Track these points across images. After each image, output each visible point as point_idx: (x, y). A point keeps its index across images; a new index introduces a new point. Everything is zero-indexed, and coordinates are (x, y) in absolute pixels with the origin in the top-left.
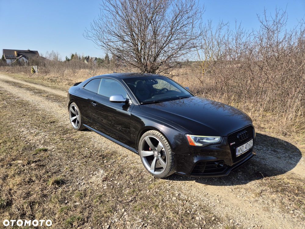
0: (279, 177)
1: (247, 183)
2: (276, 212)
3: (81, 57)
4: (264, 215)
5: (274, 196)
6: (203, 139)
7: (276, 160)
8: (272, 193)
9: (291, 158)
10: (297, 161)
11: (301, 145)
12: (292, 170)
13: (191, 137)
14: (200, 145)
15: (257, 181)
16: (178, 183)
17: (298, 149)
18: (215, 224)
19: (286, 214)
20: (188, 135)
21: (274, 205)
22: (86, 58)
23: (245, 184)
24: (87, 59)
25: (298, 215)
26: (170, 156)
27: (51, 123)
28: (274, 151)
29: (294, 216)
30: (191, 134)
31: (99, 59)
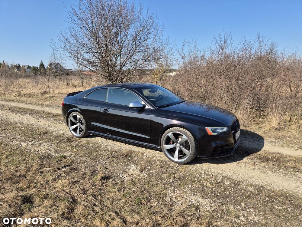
0: (259, 153)
1: (243, 159)
2: (269, 173)
3: (10, 66)
4: (264, 176)
5: (263, 164)
6: (216, 129)
7: (250, 143)
8: (261, 163)
9: (258, 141)
10: (263, 142)
11: (259, 132)
12: (263, 148)
13: (209, 129)
14: (216, 134)
15: (248, 157)
16: (198, 166)
17: (260, 135)
18: (240, 185)
19: (275, 173)
20: (206, 128)
21: (266, 169)
22: (16, 66)
23: (242, 160)
24: (18, 67)
25: (282, 173)
26: (194, 145)
27: (44, 133)
28: (246, 138)
29: (280, 174)
30: (209, 127)
31: (34, 67)
